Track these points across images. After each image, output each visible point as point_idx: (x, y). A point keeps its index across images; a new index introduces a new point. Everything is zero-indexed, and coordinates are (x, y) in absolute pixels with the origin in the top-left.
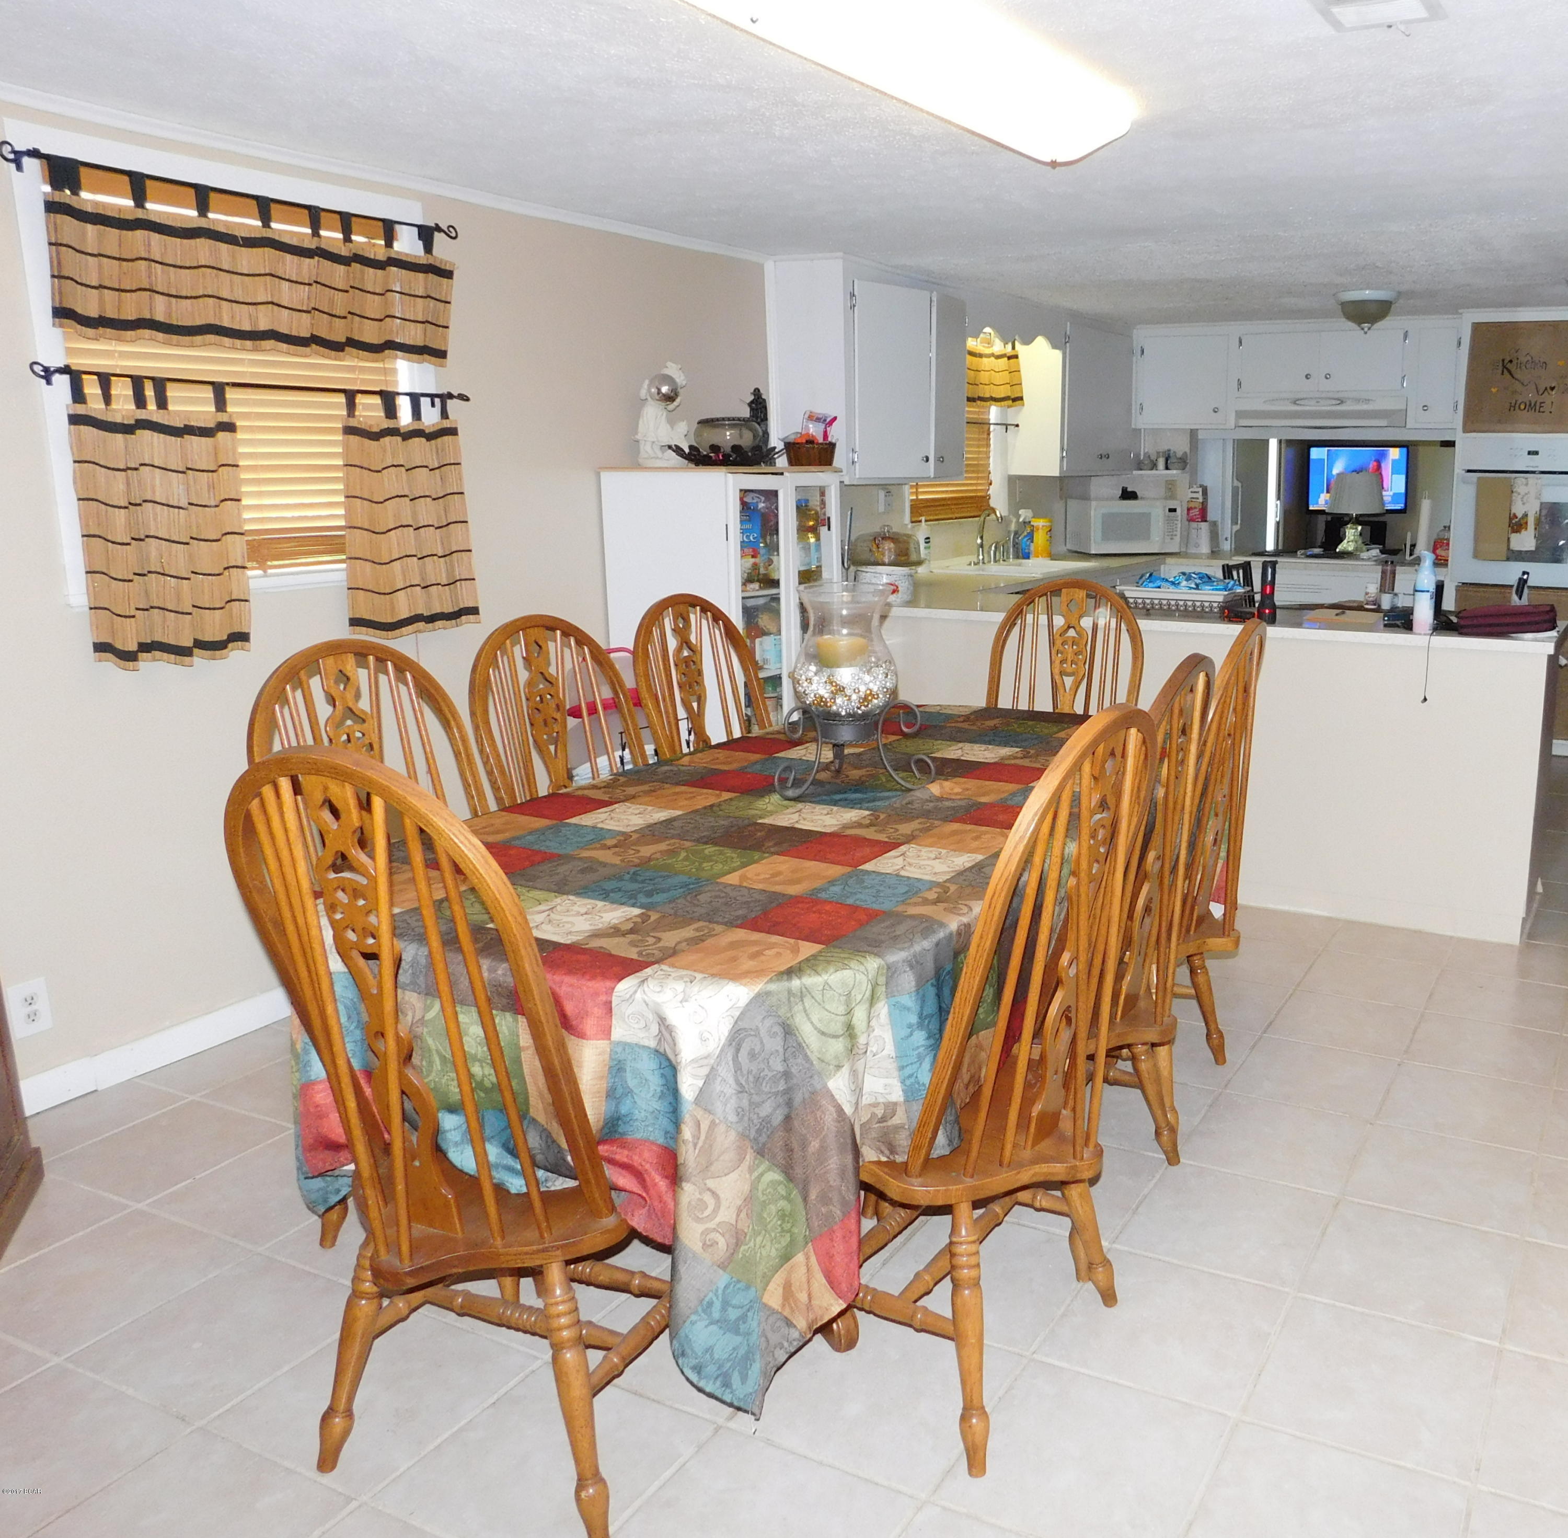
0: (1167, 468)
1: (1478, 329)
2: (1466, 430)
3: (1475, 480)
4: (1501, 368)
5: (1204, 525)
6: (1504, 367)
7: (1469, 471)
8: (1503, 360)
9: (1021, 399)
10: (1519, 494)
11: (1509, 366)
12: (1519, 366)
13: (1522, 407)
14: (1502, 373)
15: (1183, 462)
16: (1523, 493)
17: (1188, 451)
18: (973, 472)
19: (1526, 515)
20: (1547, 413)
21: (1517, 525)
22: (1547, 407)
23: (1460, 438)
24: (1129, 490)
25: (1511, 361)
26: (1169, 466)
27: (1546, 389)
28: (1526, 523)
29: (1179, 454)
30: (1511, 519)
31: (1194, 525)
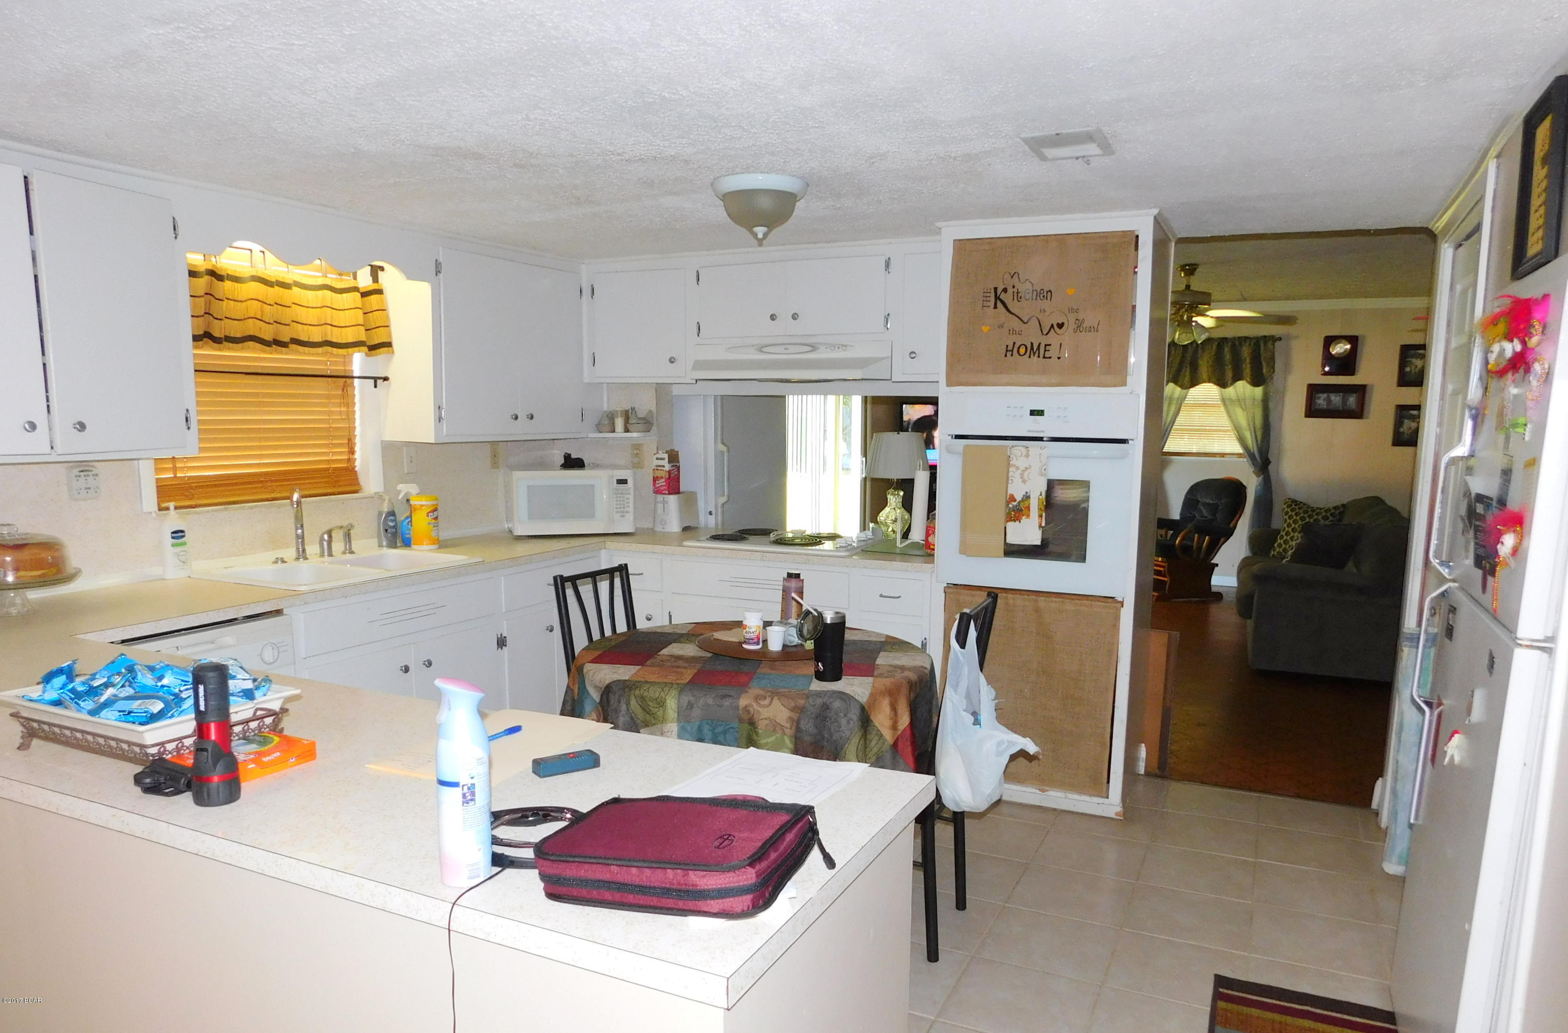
0: (627, 430)
1: (962, 247)
2: (950, 384)
3: (961, 449)
4: (993, 299)
5: (672, 499)
6: (997, 298)
7: (958, 437)
8: (996, 289)
9: (389, 345)
10: (1017, 468)
11: (1003, 296)
12: (1018, 296)
13: (1022, 350)
14: (995, 307)
15: (647, 424)
16: (1022, 468)
17: (654, 409)
18: (324, 438)
19: (1027, 497)
20: (1054, 359)
21: (1017, 512)
22: (1053, 352)
23: (945, 395)
24: (573, 456)
25: (1005, 290)
26: (630, 427)
27: (1052, 326)
28: (1028, 508)
29: (641, 414)
30: (1008, 503)
31: (660, 498)
